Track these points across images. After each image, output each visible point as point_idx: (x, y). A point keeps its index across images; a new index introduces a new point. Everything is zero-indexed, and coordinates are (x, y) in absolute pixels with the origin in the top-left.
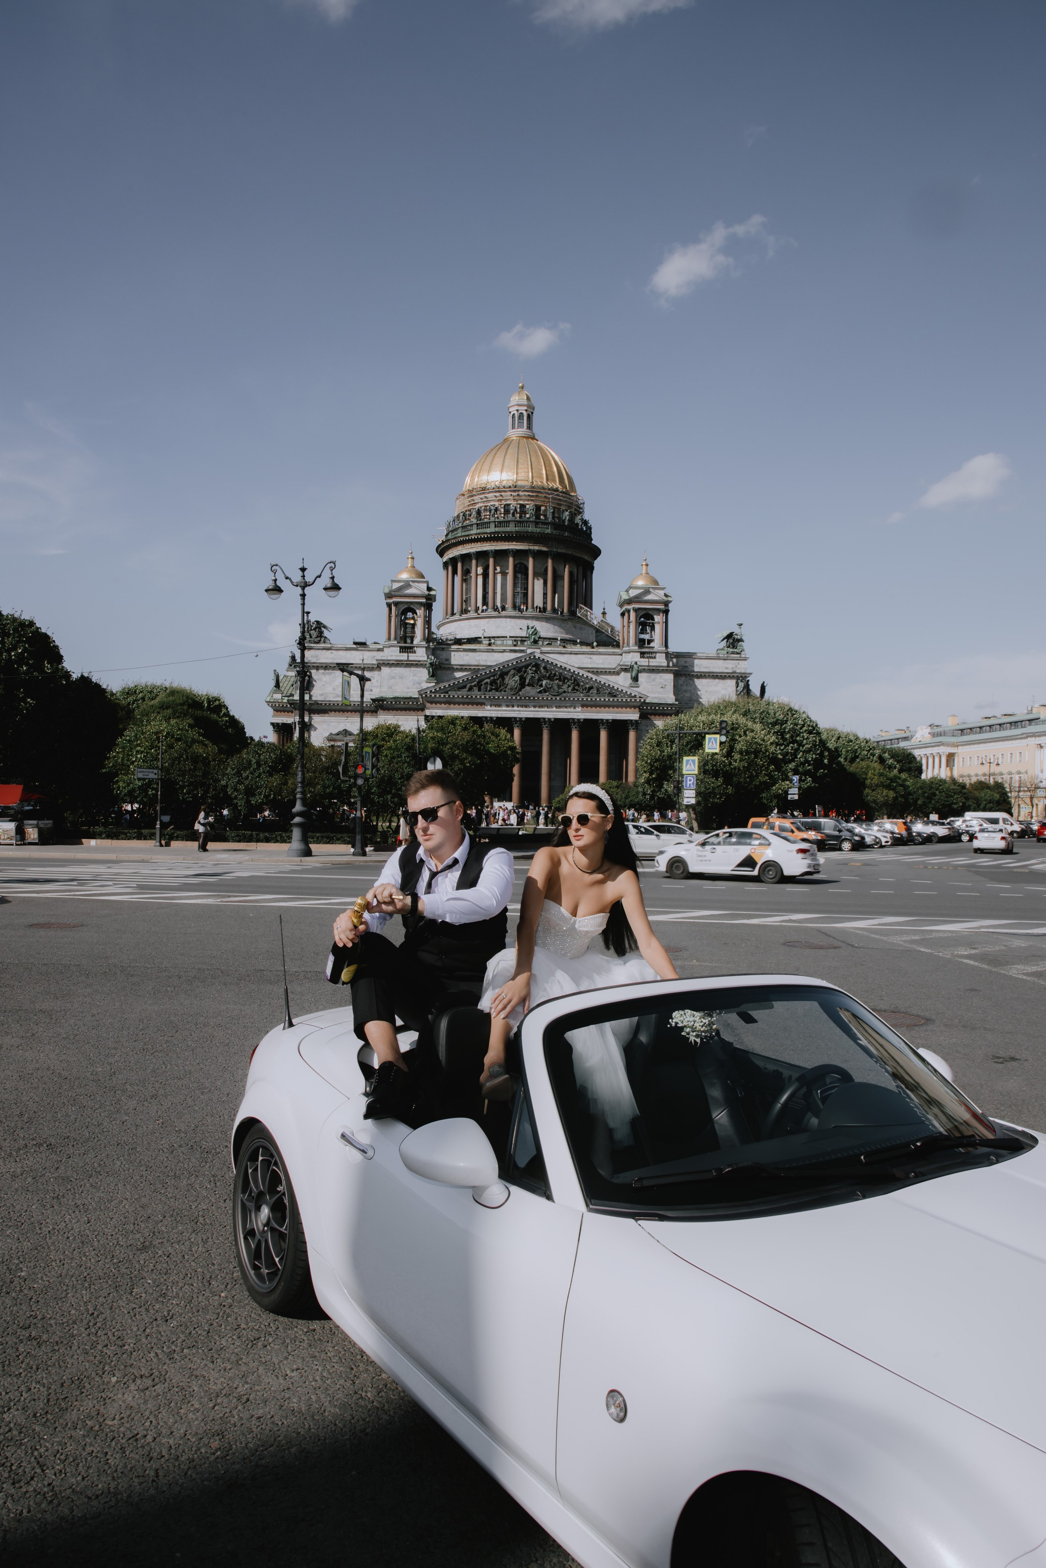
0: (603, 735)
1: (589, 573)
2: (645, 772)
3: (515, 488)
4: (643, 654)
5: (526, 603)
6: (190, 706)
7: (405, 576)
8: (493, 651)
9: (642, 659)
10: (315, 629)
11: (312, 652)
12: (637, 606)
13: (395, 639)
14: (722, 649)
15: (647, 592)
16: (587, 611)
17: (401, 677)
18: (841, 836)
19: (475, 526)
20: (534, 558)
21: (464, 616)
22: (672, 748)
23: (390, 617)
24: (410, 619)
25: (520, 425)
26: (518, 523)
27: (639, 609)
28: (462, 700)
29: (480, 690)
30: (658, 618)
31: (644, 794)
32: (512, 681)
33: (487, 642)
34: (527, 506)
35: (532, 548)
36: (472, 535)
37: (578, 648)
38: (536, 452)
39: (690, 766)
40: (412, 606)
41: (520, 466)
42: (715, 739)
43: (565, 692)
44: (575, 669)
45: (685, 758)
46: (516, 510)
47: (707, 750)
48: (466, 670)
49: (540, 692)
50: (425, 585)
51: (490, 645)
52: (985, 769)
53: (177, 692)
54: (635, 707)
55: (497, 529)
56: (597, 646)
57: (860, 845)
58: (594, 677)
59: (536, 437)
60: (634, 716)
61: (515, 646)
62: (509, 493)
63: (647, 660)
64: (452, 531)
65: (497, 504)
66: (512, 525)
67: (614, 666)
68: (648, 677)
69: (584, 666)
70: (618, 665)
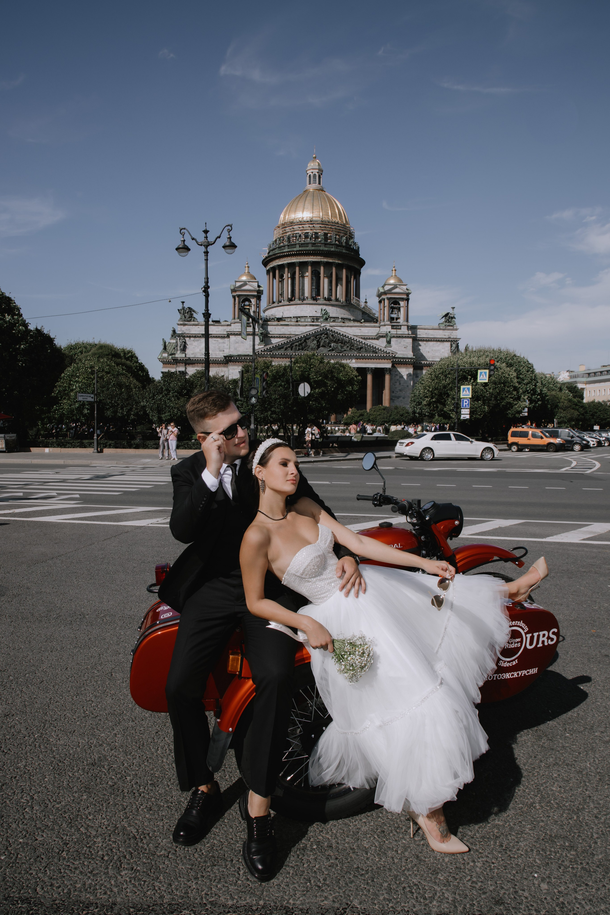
0: (369, 378)
1: (358, 276)
3: (311, 222)
4: (393, 327)
5: (319, 295)
6: (114, 356)
7: (244, 278)
8: (299, 325)
9: (393, 330)
10: (188, 312)
11: (186, 327)
12: (389, 296)
13: (238, 318)
14: (442, 324)
15: (395, 287)
16: (357, 300)
17: (242, 342)
18: (573, 441)
19: (287, 247)
20: (324, 267)
21: (280, 304)
23: (235, 304)
24: (247, 306)
25: (315, 183)
26: (313, 244)
27: (391, 298)
28: (280, 356)
29: (292, 350)
30: (402, 304)
31: (414, 412)
32: (313, 344)
33: (296, 320)
34: (319, 234)
35: (322, 260)
36: (285, 252)
37: (352, 324)
38: (324, 199)
39: (466, 392)
40: (248, 298)
41: (315, 208)
42: (486, 373)
43: (345, 350)
44: (352, 336)
45: (462, 387)
46: (312, 236)
47: (479, 381)
48: (282, 337)
49: (330, 351)
50: (257, 283)
51: (297, 321)
53: (105, 346)
54: (388, 360)
55: (300, 249)
56: (364, 322)
57: (585, 447)
58: (364, 341)
59: (325, 190)
60: (389, 366)
61: (313, 322)
62: (308, 225)
63: (395, 330)
64: (272, 250)
65: (300, 232)
66: (310, 245)
67: (375, 334)
68: (397, 341)
69: (357, 334)
70: (378, 334)
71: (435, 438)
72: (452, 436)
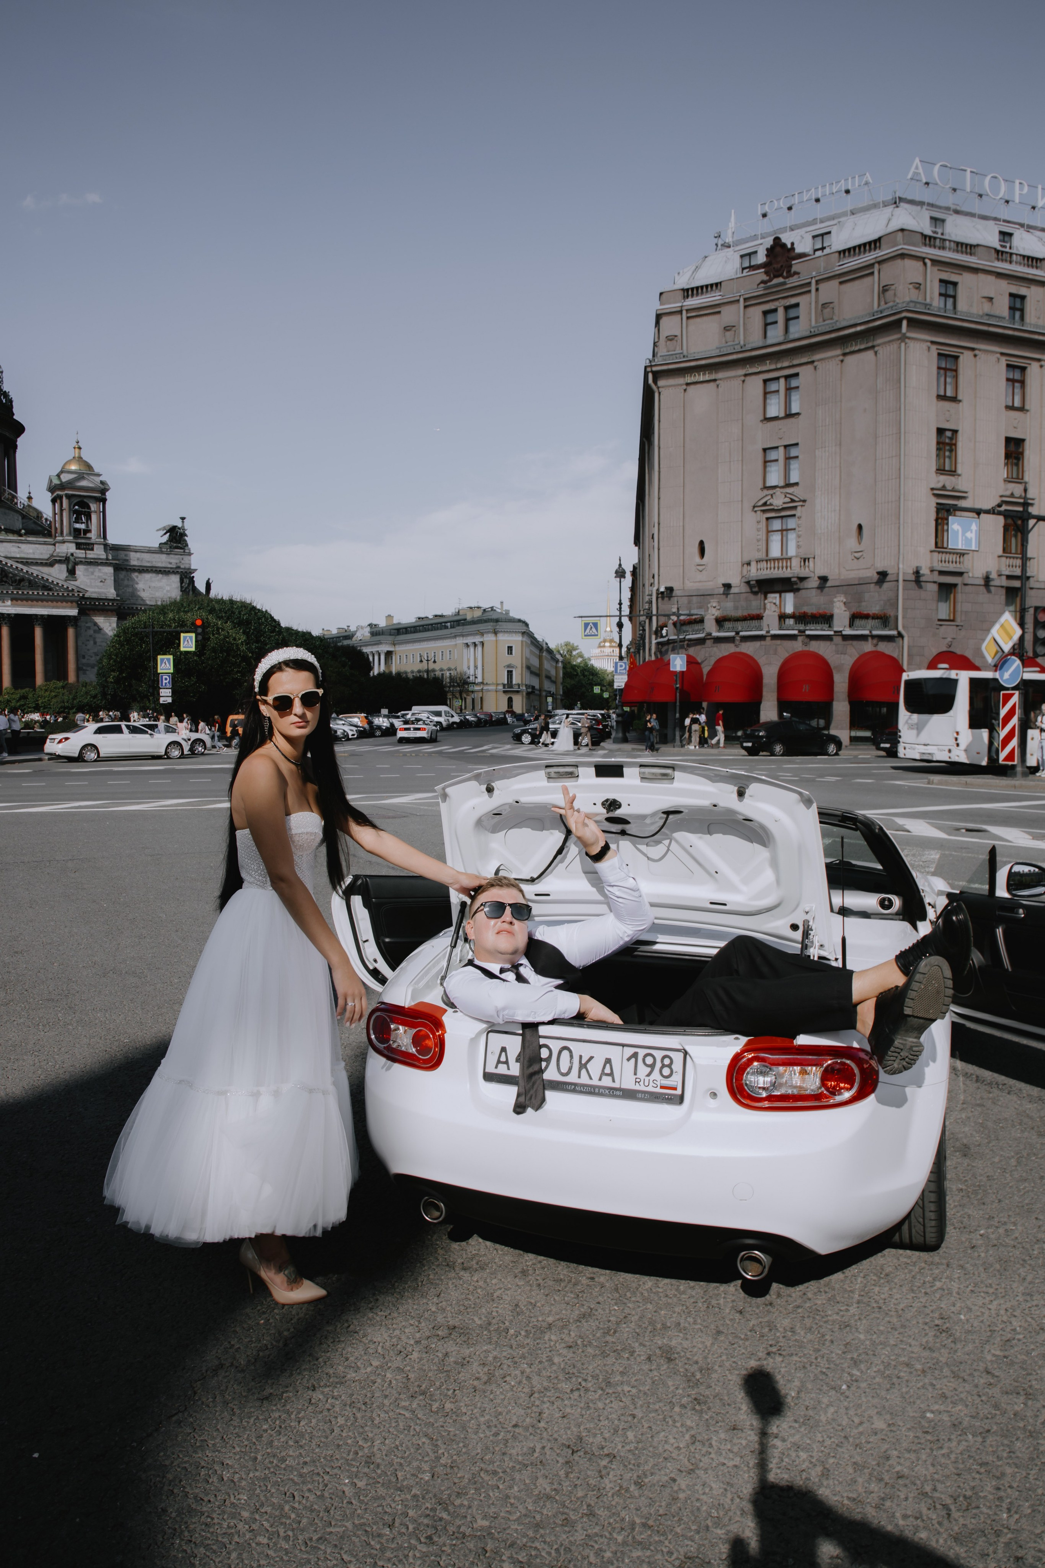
0: (38, 632)
1: (11, 451)
2: (114, 671)
4: (79, 546)
9: (78, 551)
12: (70, 492)
14: (165, 543)
15: (81, 476)
16: (11, 494)
22: (141, 647)
27: (73, 496)
30: (93, 507)
37: (3, 536)
39: (165, 665)
42: (191, 638)
44: (3, 559)
45: (159, 657)
47: (182, 649)
52: (424, 666)
54: (72, 602)
56: (25, 534)
58: (25, 569)
60: (73, 612)
63: (83, 551)
67: (46, 557)
68: (86, 570)
69: (13, 555)
70: (52, 556)
71: (99, 731)
72: (124, 728)
